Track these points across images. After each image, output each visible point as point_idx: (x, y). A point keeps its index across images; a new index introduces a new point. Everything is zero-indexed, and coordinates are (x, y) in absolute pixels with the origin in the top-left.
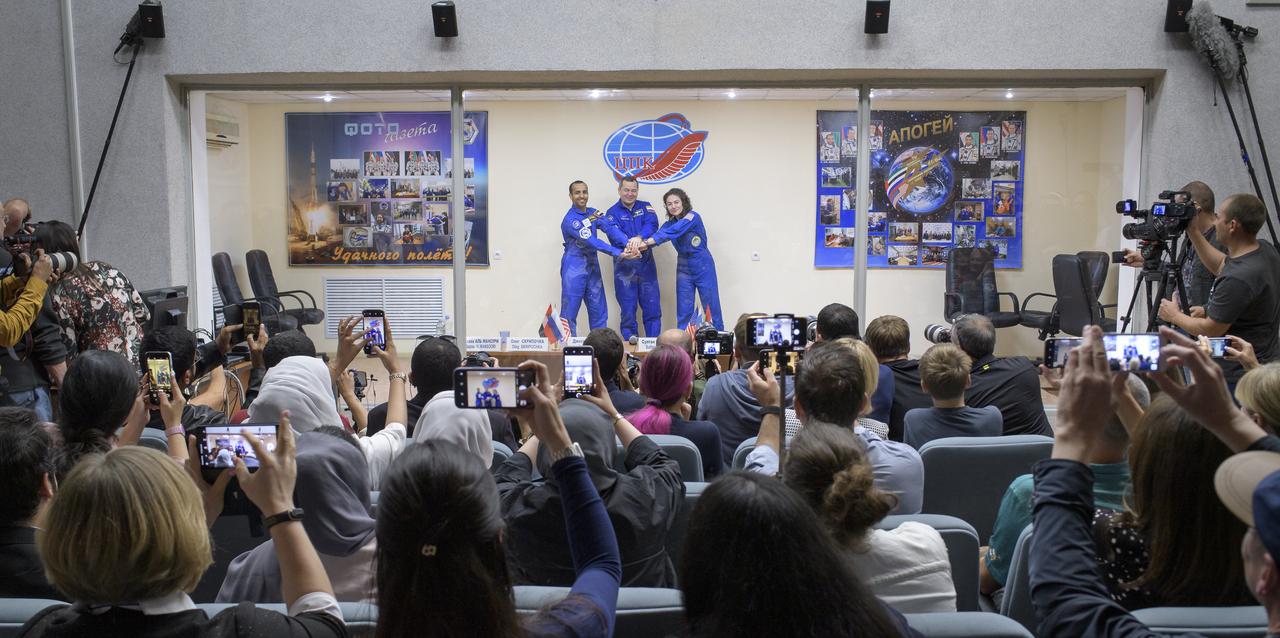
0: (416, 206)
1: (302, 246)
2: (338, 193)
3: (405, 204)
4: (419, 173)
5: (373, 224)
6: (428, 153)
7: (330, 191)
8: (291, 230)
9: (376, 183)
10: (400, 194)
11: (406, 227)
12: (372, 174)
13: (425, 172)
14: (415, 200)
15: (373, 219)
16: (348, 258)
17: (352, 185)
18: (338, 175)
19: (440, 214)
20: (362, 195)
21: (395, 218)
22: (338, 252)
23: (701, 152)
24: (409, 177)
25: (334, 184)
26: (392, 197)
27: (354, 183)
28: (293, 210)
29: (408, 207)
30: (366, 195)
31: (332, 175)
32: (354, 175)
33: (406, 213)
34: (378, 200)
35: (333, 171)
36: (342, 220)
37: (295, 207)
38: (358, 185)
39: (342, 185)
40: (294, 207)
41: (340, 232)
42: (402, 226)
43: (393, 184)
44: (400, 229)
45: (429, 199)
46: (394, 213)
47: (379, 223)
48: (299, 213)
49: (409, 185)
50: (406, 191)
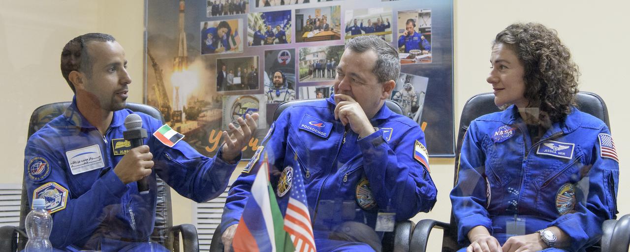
2: (216, 37)
3: (316, 52)
5: (266, 89)
7: (205, 37)
9: (273, 18)
10: (309, 35)
11: (318, 91)
14: (334, 43)
15: (267, 80)
17: (238, 24)
20: (251, 40)
21: (302, 77)
22: (214, 138)
24: (324, 3)
25: (211, 24)
26: (297, 41)
27: (241, 22)
28: (152, 70)
29: (322, 57)
30: (258, 39)
31: (209, 10)
33: (318, 68)
34: (276, 46)
36: (221, 82)
37: (155, 65)
38: (247, 23)
39: (224, 25)
41: (218, 103)
42: (312, 89)
43: (299, 17)
44: (309, 95)
46: (302, 68)
47: (277, 86)
48: (161, 79)
49: (325, 17)
50: (319, 28)
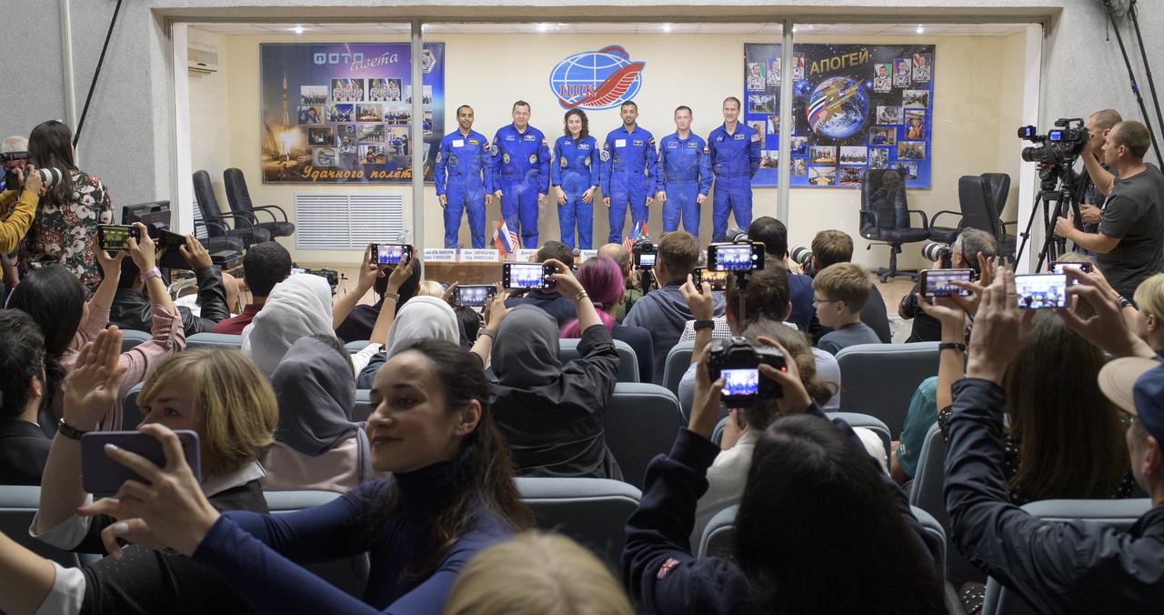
0: (379, 128)
1: (275, 164)
2: (308, 117)
3: (368, 127)
4: (382, 99)
5: (339, 145)
6: (390, 80)
7: (300, 115)
8: (265, 151)
9: (342, 107)
10: (364, 118)
11: (369, 148)
12: (339, 100)
13: (387, 98)
14: (378, 123)
15: (339, 141)
16: (316, 176)
17: (321, 109)
18: (308, 101)
19: (401, 137)
20: (329, 118)
22: (308, 170)
23: (639, 80)
24: (373, 102)
25: (304, 108)
26: (358, 120)
27: (323, 108)
28: (266, 132)
29: (372, 130)
30: (333, 118)
31: (303, 100)
32: (322, 100)
33: (370, 135)
34: (344, 123)
35: (303, 97)
36: (312, 141)
38: (326, 109)
39: (311, 109)
40: (268, 129)
41: (310, 152)
42: (367, 146)
43: (358, 109)
44: (364, 150)
45: (390, 123)
46: (360, 135)
47: (345, 144)
48: (272, 136)
49: (373, 110)
50: (370, 115)
